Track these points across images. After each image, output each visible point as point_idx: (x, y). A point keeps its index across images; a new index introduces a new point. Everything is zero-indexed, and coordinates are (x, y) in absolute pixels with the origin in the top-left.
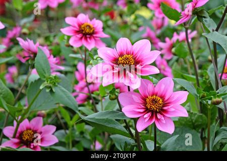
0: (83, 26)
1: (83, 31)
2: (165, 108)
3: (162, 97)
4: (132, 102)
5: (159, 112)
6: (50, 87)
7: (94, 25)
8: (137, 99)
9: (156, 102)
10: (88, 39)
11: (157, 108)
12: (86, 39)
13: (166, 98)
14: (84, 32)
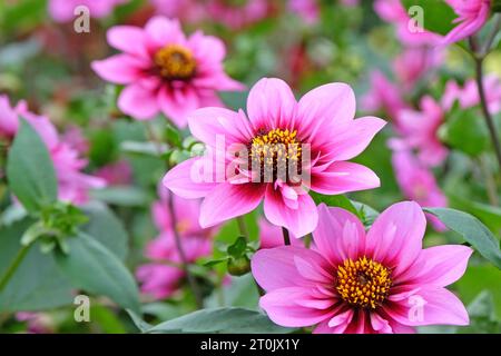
0: (161, 54)
1: (160, 68)
2: (397, 298)
3: (390, 263)
4: (292, 279)
5: (378, 311)
6: (53, 239)
7: (195, 50)
8: (308, 269)
9: (369, 278)
10: (179, 95)
11: (370, 297)
12: (171, 92)
13: (401, 267)
14: (164, 72)
